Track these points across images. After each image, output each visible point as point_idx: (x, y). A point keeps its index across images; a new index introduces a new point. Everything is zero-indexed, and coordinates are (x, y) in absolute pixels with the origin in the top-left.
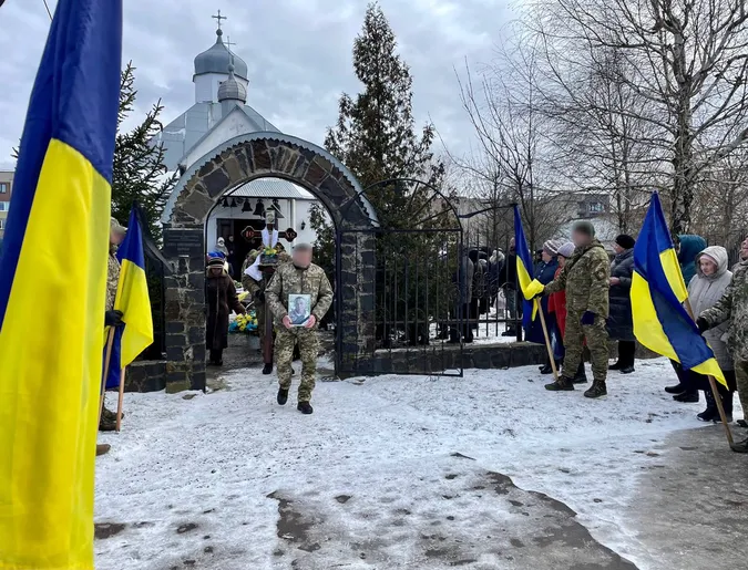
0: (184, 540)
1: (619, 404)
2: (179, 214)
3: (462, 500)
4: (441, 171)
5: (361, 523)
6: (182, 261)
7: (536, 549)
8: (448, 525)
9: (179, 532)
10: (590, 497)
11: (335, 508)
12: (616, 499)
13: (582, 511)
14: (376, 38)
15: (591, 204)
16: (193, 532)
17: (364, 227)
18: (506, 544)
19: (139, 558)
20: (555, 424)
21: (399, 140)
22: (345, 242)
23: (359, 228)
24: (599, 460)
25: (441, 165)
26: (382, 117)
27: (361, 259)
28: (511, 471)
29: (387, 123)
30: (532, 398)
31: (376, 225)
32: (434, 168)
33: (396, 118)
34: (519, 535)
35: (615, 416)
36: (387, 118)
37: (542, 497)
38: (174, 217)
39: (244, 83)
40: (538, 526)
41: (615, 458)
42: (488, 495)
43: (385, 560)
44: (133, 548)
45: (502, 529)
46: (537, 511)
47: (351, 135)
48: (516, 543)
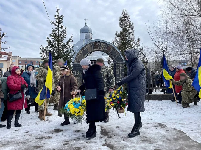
0: (77, 134)
1: (196, 109)
2: (76, 60)
3: (151, 129)
4: (142, 50)
5: (123, 133)
6: (77, 71)
7: (174, 141)
8: (148, 134)
9: (76, 132)
10: (190, 130)
11: (115, 129)
12: (198, 130)
13: (187, 133)
14: (125, 17)
15: (183, 63)
16: (79, 132)
17: (121, 62)
18: (165, 140)
19: (66, 137)
20: (177, 113)
21: (130, 42)
22: (116, 66)
23: (120, 63)
24: (191, 122)
25: (142, 48)
26: (126, 36)
27: (121, 71)
28: (165, 123)
29: (127, 38)
30: (170, 107)
31: (125, 62)
32: (140, 49)
33: (130, 37)
34: (169, 138)
35: (195, 112)
36: (127, 37)
37: (175, 129)
38: (75, 61)
39: (92, 34)
40: (175, 136)
41: (196, 121)
42: (159, 128)
43: (130, 141)
44: (65, 135)
45: (164, 136)
46: (174, 132)
47: (118, 41)
48: (168, 139)
